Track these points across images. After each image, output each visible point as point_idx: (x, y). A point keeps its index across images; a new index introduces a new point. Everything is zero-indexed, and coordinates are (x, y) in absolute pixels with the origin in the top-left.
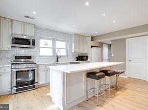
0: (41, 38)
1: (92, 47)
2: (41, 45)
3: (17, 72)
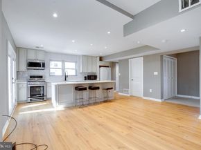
0: (51, 60)
1: (100, 66)
2: (51, 67)
3: (31, 87)
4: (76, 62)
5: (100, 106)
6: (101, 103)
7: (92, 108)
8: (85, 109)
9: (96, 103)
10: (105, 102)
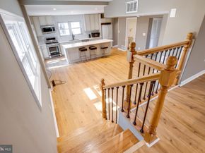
0: (58, 23)
3: (50, 48)
4: (80, 21)
5: (98, 61)
6: (99, 58)
7: (91, 62)
8: (87, 63)
9: (95, 59)
10: (102, 57)
